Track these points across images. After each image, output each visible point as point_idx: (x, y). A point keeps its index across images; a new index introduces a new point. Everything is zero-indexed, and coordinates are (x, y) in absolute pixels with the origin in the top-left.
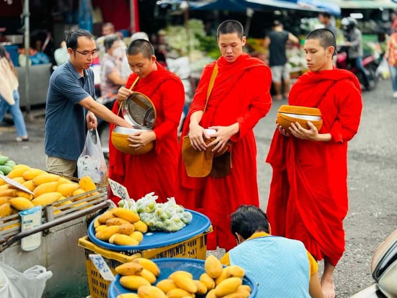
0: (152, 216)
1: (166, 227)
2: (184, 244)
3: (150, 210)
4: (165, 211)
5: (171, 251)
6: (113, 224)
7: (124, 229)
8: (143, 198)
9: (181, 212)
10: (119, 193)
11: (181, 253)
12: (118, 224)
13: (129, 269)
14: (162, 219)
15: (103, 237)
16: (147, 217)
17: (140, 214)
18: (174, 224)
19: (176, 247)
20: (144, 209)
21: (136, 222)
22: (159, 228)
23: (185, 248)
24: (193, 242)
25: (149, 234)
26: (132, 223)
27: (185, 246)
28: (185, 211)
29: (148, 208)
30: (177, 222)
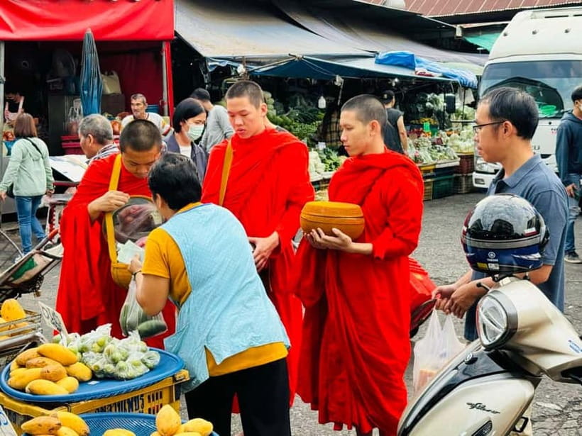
0: (100, 357)
1: (118, 373)
2: (142, 395)
3: (98, 348)
4: (119, 349)
5: (119, 406)
6: (36, 366)
7: (48, 372)
8: (93, 331)
9: (144, 351)
10: (53, 323)
11: (136, 410)
12: (43, 365)
13: (40, 425)
14: (115, 362)
15: (18, 384)
16: (93, 357)
17: (83, 354)
18: (130, 367)
19: (129, 399)
20: (89, 346)
21: (72, 364)
22: (108, 373)
23: (143, 402)
24: (157, 394)
25: (93, 383)
26: (67, 365)
27: (143, 400)
28: (151, 350)
29: (95, 345)
30: (136, 365)
